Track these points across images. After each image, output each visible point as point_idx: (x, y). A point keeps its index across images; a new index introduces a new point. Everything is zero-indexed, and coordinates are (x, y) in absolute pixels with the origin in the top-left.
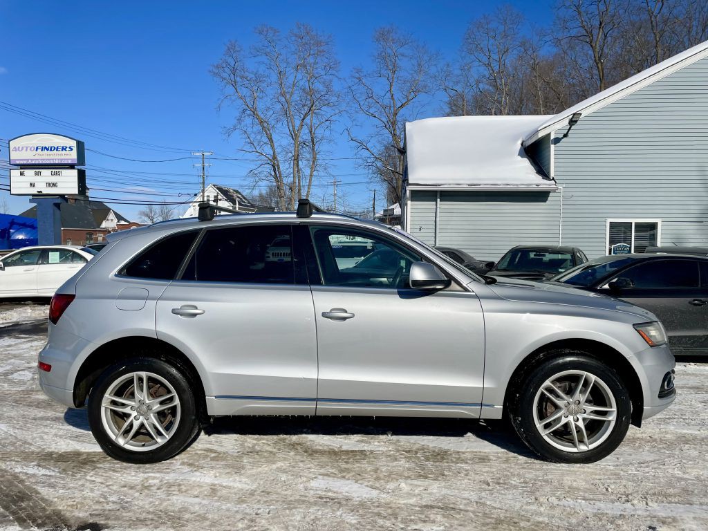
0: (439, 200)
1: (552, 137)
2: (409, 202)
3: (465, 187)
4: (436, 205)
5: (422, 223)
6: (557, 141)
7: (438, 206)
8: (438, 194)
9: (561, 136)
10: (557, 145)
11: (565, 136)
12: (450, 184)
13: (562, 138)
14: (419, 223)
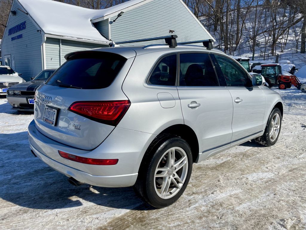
0: (61, 44)
1: (110, 20)
2: (44, 44)
3: (75, 39)
4: (60, 47)
5: (52, 56)
6: (111, 23)
7: (61, 47)
8: (61, 41)
9: (113, 21)
10: (111, 24)
11: (114, 21)
12: (68, 36)
13: (113, 22)
14: (50, 56)
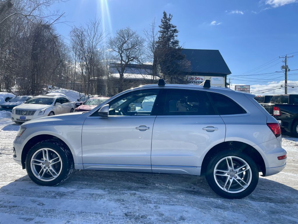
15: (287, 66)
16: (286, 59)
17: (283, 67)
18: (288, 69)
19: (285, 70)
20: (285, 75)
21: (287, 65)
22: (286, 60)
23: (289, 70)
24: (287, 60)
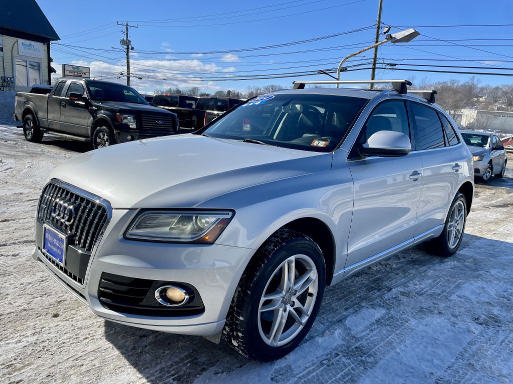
15: (130, 41)
16: (127, 28)
17: (123, 42)
18: (130, 47)
19: (126, 47)
20: (126, 56)
21: (129, 39)
22: (127, 30)
23: (132, 49)
24: (129, 30)
